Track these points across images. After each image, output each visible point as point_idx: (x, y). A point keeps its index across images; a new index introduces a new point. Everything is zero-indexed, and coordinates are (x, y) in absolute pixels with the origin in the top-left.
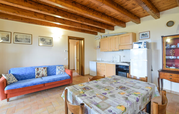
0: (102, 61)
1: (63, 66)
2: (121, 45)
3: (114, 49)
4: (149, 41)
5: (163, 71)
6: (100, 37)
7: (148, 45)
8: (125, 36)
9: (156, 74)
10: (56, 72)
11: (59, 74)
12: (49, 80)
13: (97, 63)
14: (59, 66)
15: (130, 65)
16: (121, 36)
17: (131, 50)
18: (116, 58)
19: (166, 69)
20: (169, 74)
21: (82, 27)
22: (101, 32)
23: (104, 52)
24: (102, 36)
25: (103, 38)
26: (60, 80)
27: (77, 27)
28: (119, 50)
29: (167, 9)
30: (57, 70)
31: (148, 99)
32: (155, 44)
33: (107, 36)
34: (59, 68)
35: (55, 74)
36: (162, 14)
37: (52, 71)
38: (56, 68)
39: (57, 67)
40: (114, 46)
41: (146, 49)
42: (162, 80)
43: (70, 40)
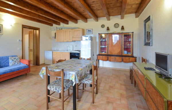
0: (57, 50)
1: (17, 56)
2: (74, 37)
3: (69, 40)
4: (92, 35)
5: (99, 55)
6: (56, 29)
7: (91, 39)
8: (77, 31)
9: (95, 57)
10: (8, 63)
11: (13, 65)
12: (5, 71)
13: (53, 52)
14: (12, 56)
15: (80, 52)
16: (74, 30)
17: (81, 41)
18: (70, 47)
19: (100, 53)
20: (102, 56)
21: (40, 18)
22: (57, 24)
23: (60, 42)
24: (58, 28)
25: (58, 30)
26: (18, 69)
27: (34, 18)
28: (73, 41)
29: (102, 17)
30: (10, 61)
31: (91, 67)
32: (95, 38)
33: (62, 29)
34: (12, 58)
35: (8, 66)
36: (99, 19)
37: (4, 63)
38: (8, 59)
39: (9, 57)
40: (68, 38)
41: (90, 41)
42: (99, 60)
43: (24, 29)
